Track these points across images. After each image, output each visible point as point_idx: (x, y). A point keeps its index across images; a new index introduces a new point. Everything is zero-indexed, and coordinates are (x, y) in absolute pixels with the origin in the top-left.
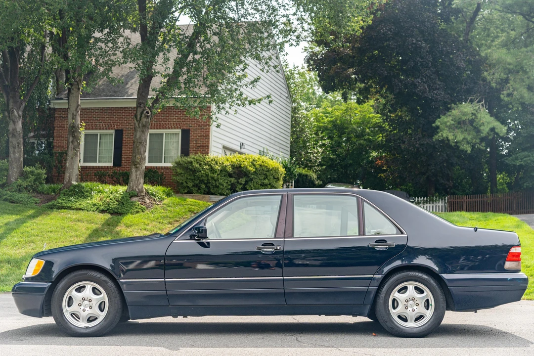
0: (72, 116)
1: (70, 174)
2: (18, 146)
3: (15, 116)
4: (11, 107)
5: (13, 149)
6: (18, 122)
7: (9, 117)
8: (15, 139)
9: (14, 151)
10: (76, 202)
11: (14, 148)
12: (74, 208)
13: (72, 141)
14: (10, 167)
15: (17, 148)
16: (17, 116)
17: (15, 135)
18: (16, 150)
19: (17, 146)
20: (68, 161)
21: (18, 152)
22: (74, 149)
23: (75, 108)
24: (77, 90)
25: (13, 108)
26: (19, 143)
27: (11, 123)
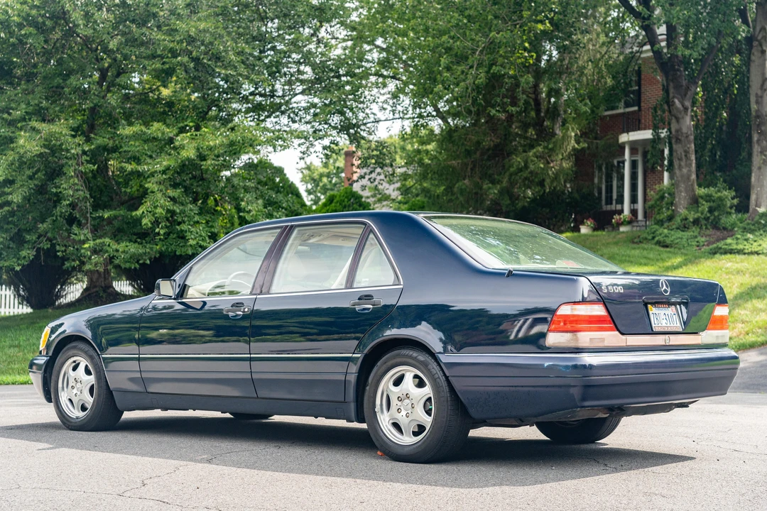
0: (755, 99)
1: (757, 194)
2: (686, 156)
3: (677, 108)
4: (671, 95)
5: (678, 162)
6: (683, 118)
7: (670, 112)
8: (680, 146)
9: (680, 165)
10: (755, 241)
11: (680, 159)
12: (746, 251)
13: (758, 141)
14: (676, 190)
15: (684, 160)
16: (682, 108)
17: (680, 140)
18: (683, 164)
19: (683, 157)
20: (753, 175)
21: (686, 165)
22: (761, 152)
23: (760, 85)
24: (760, 55)
25: (674, 97)
26: (687, 152)
27: (674, 121)
